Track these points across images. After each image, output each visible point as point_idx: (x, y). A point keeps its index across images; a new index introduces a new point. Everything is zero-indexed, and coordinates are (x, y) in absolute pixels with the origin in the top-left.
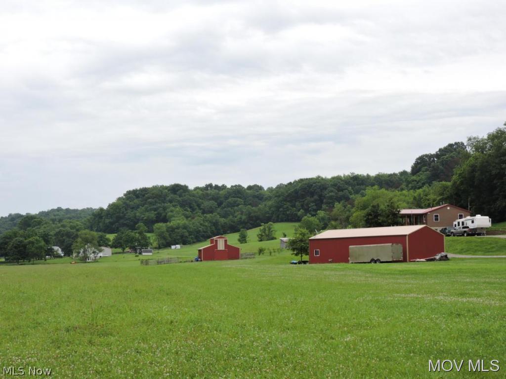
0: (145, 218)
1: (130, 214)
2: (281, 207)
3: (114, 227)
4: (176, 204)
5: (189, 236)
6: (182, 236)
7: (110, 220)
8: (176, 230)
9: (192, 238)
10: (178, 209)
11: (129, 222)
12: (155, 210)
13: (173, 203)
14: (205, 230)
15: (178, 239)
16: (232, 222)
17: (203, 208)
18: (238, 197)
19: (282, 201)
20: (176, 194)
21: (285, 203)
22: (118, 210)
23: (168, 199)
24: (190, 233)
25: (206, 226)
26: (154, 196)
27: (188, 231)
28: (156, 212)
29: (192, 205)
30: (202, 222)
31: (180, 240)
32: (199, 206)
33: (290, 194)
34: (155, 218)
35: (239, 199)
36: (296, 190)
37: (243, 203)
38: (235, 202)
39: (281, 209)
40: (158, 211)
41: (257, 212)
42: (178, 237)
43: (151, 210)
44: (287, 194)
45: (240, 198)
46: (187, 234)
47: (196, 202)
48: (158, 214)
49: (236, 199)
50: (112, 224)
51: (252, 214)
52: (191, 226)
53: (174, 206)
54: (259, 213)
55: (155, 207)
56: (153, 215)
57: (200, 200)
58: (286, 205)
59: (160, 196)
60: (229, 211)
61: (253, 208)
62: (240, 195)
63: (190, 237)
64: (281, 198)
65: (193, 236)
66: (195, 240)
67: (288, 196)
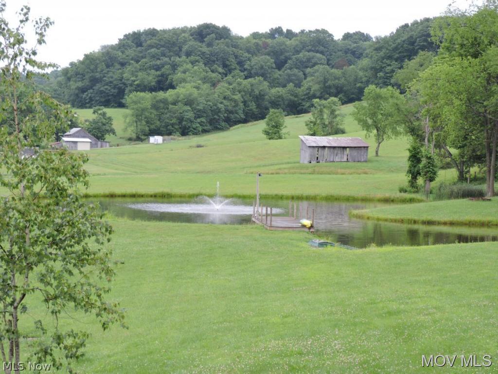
0: (136, 83)
1: (114, 74)
2: (381, 69)
3: (84, 96)
4: (197, 58)
5: (196, 118)
6: (181, 120)
7: (80, 84)
8: (171, 106)
9: (201, 124)
10: (200, 67)
11: (109, 88)
12: (158, 68)
13: (192, 58)
14: (230, 108)
15: (173, 125)
16: (292, 95)
17: (249, 68)
18: (317, 52)
19: (383, 58)
20: (202, 41)
21: (388, 62)
22: (92, 67)
23: (185, 48)
24: (199, 114)
25: (235, 101)
26: (162, 43)
27: (193, 109)
28: (159, 73)
29: (227, 63)
30: (228, 93)
31: (177, 127)
32: (241, 63)
33: (399, 44)
34: (153, 84)
35: (318, 55)
36: (411, 37)
37: (323, 61)
38: (309, 60)
39: (381, 74)
40: (163, 70)
41: (338, 79)
42: (174, 121)
43: (151, 68)
44: (394, 46)
45: (322, 53)
46: (190, 115)
47: (236, 57)
48: (162, 75)
49: (311, 54)
50: (83, 90)
51: (329, 83)
52: (202, 100)
53: (193, 63)
54: (343, 80)
55: (158, 62)
56: (150, 78)
57: (246, 54)
58: (390, 65)
59: (174, 44)
60: (294, 75)
61: (333, 70)
62: (321, 48)
63: (199, 120)
64: (382, 54)
65: (203, 120)
66: (208, 127)
67: (396, 49)
